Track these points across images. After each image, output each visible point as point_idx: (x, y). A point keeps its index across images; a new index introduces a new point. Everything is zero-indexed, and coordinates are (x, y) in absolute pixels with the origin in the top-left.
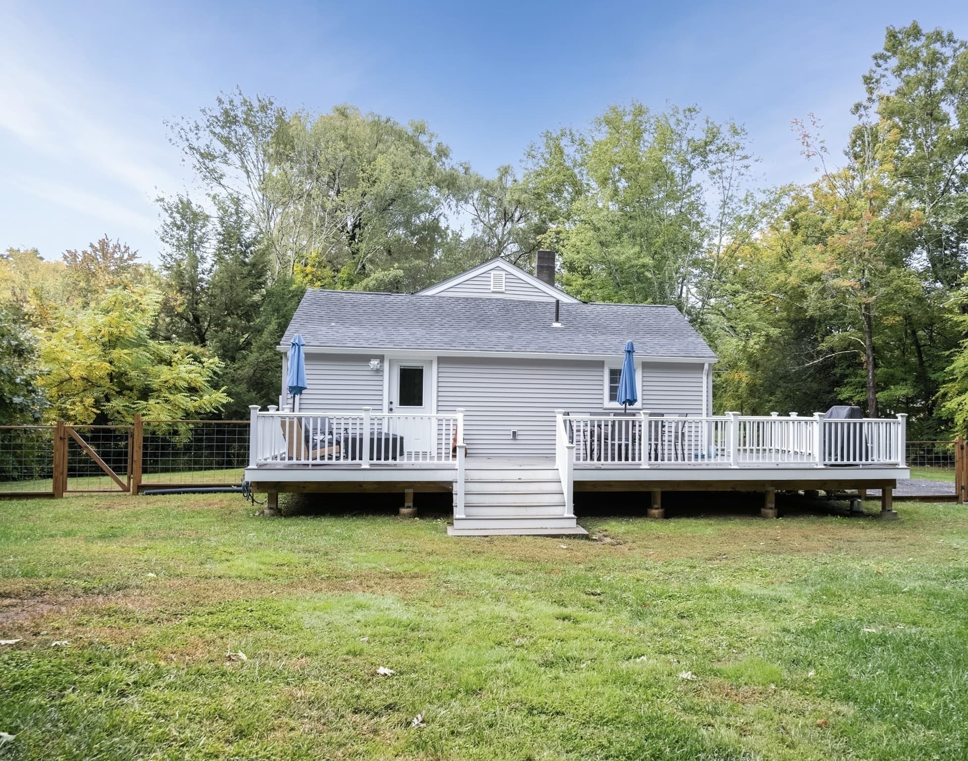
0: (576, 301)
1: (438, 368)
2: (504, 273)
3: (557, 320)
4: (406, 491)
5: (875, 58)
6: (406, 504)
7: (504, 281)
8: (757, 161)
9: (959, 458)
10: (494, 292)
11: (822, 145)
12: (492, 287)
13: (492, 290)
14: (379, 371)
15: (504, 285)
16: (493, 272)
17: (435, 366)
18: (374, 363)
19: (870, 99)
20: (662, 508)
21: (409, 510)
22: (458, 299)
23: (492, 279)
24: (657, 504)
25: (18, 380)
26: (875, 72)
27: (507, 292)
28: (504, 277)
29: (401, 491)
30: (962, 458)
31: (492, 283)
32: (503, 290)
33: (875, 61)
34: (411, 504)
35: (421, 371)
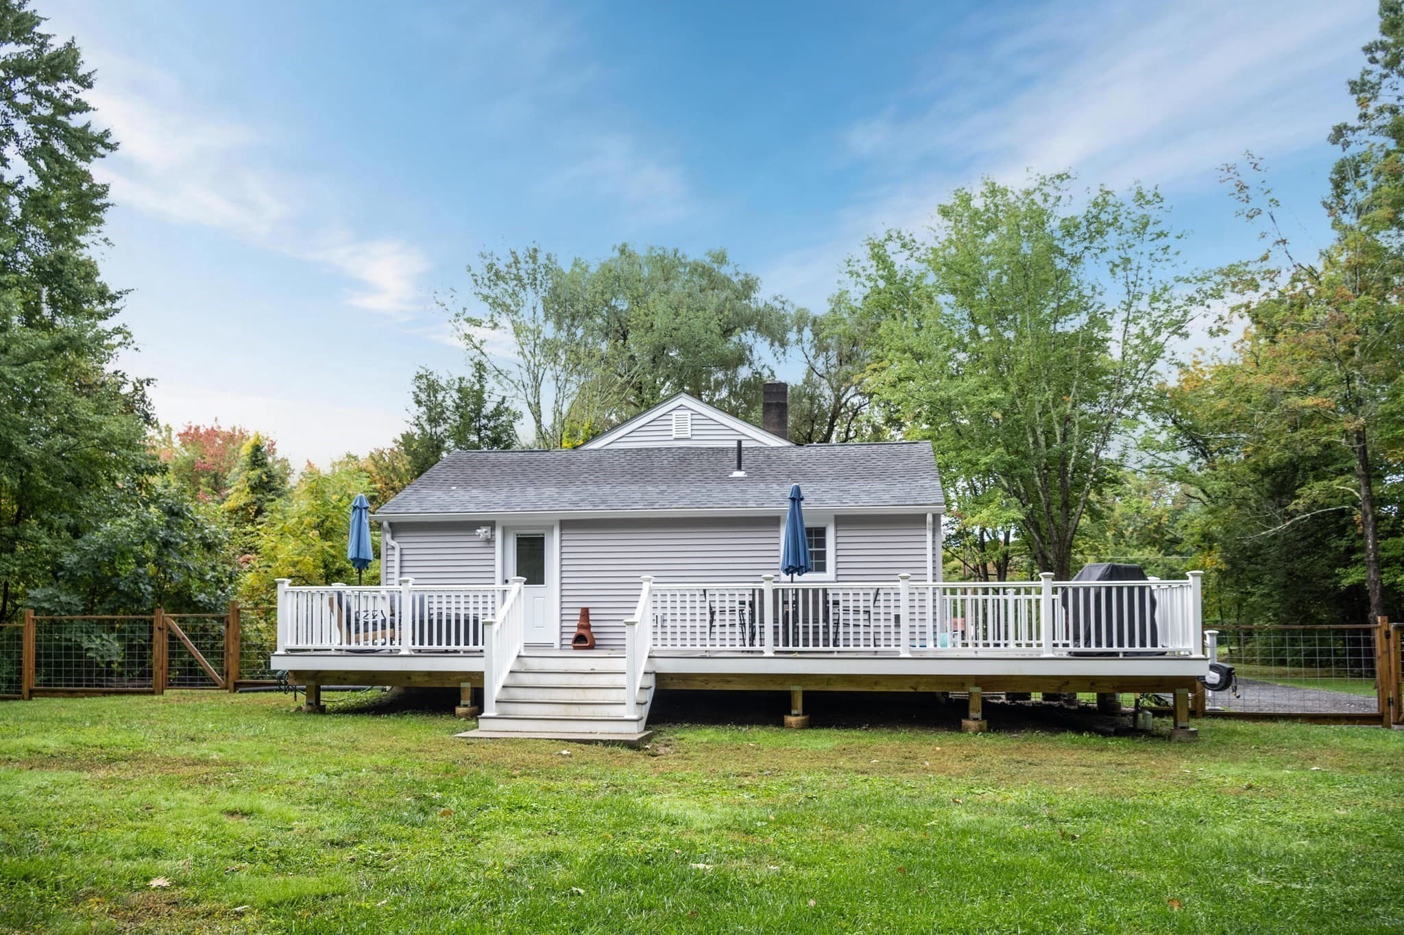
0: (787, 444)
1: (561, 535)
2: (689, 413)
3: (739, 468)
4: (463, 685)
5: (1368, 50)
6: (462, 702)
7: (689, 424)
8: (1179, 237)
9: (1383, 652)
10: (676, 439)
11: (1270, 196)
12: (673, 433)
13: (675, 436)
14: (490, 541)
15: (689, 429)
16: (674, 413)
17: (557, 533)
18: (482, 532)
19: (1364, 117)
20: (803, 715)
21: (465, 710)
22: (626, 451)
23: (673, 423)
24: (796, 709)
25: (208, 577)
26: (1369, 73)
27: (694, 438)
28: (689, 419)
29: (455, 685)
30: (1389, 652)
31: (673, 428)
32: (689, 435)
33: (1369, 56)
34: (468, 702)
35: (543, 539)
